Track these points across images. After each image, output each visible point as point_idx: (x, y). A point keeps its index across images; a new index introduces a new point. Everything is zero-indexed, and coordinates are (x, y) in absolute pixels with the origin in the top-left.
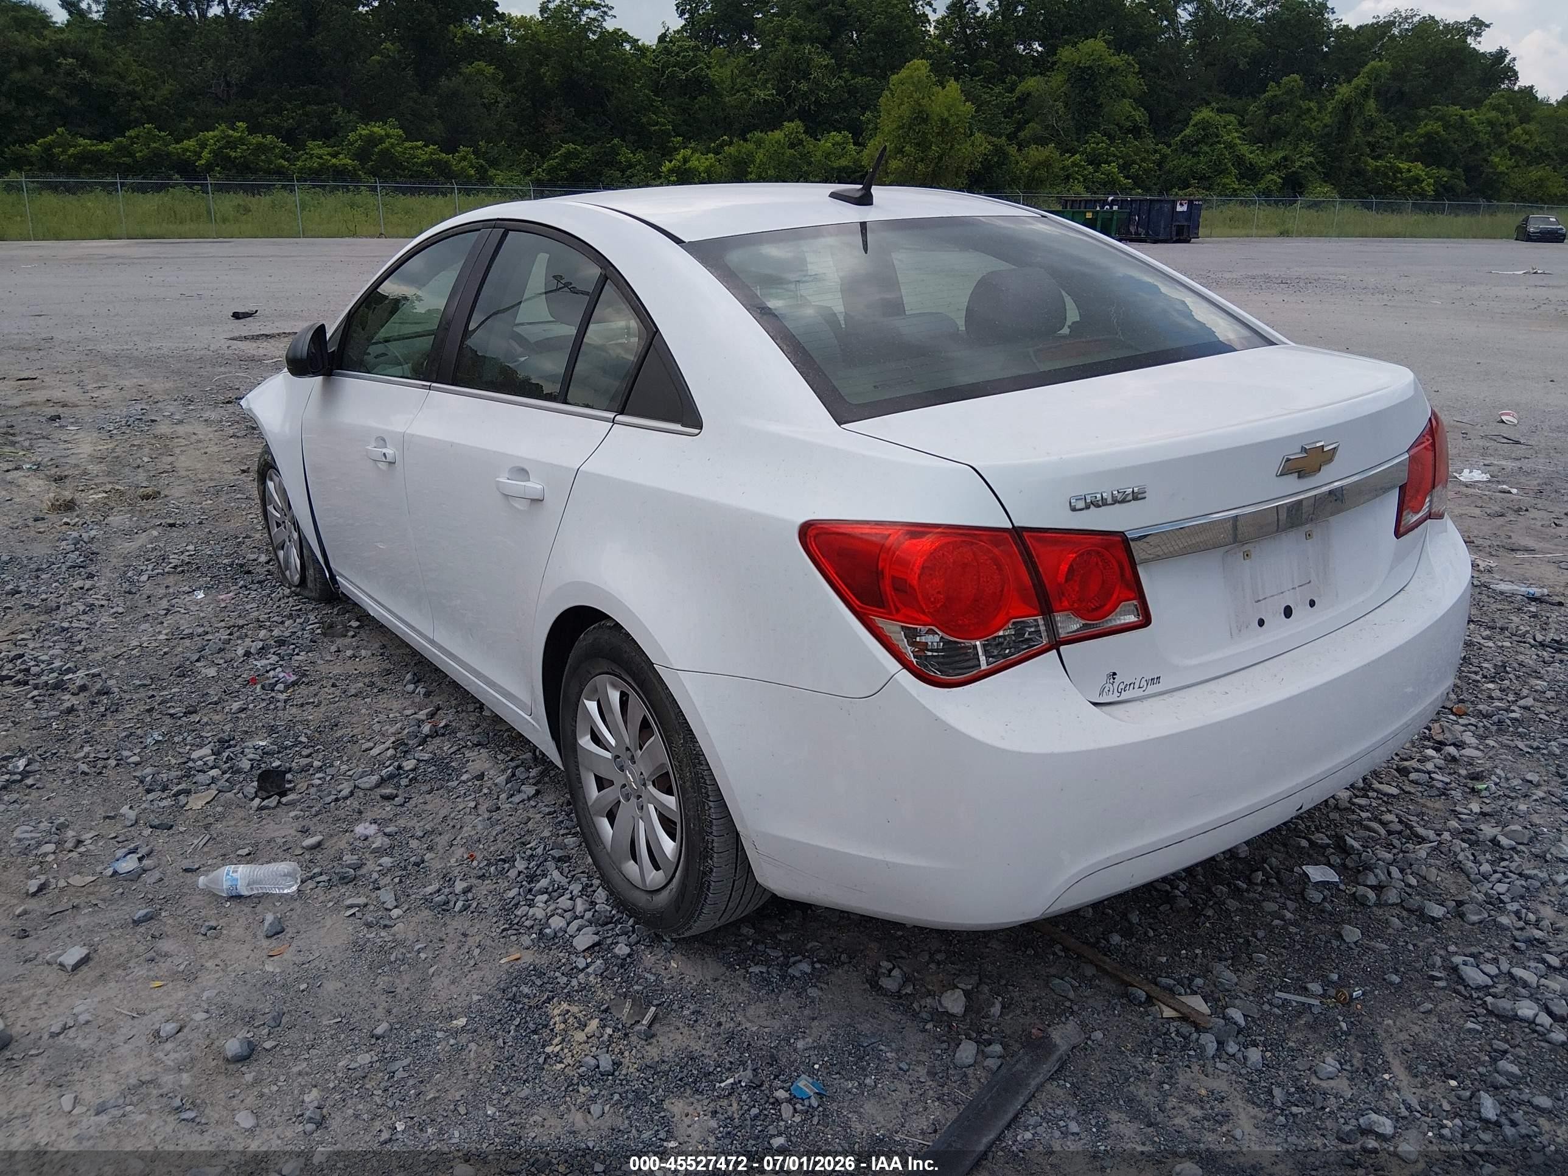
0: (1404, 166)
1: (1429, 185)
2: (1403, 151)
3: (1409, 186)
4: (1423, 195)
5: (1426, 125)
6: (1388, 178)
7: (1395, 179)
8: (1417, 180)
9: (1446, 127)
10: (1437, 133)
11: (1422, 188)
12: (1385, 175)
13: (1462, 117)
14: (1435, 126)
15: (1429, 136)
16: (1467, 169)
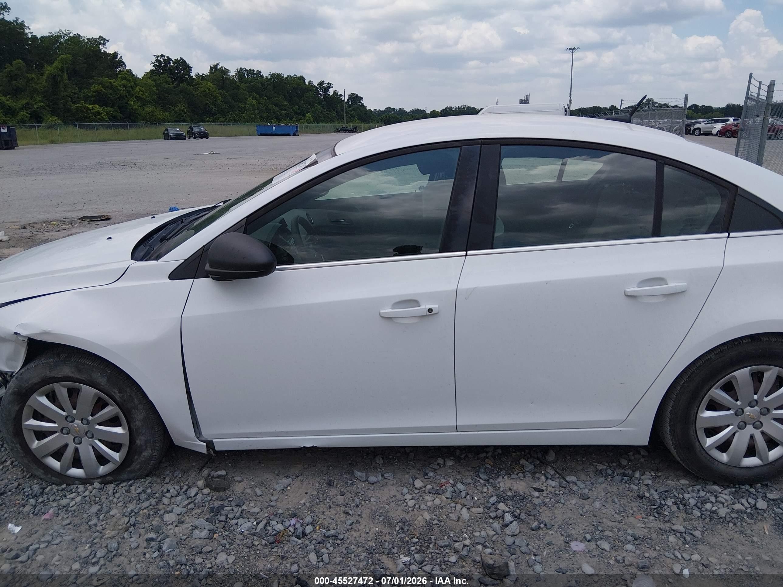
0: (90, 106)
1: (105, 115)
2: (86, 99)
3: (96, 116)
4: (103, 119)
5: (95, 87)
6: (84, 113)
7: (88, 113)
8: (98, 113)
9: (104, 87)
10: (101, 90)
11: (101, 117)
12: (82, 111)
13: (111, 83)
14: (100, 87)
15: (96, 91)
16: (120, 108)
